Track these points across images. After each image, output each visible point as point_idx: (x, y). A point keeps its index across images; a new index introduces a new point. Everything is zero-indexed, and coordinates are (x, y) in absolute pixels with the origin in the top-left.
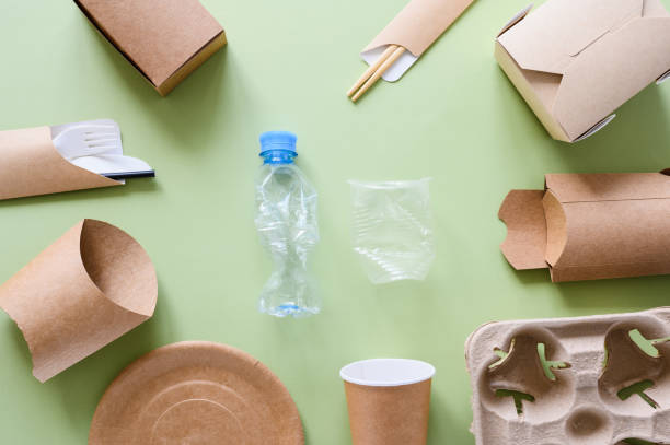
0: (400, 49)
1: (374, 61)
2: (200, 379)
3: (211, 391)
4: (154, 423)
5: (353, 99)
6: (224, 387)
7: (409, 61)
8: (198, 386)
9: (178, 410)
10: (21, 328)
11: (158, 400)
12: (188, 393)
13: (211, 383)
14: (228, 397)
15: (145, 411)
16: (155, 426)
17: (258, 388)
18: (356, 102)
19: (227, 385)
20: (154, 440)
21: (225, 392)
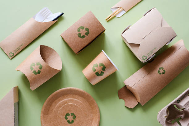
0: (122, 9)
1: (114, 11)
2: (68, 98)
3: (72, 101)
4: (57, 112)
5: (107, 20)
6: (75, 99)
7: (124, 12)
8: (68, 100)
9: (63, 107)
10: (26, 76)
11: (58, 106)
12: (65, 102)
13: (71, 99)
14: (77, 102)
15: (55, 109)
16: (58, 113)
17: (84, 98)
18: (108, 21)
19: (76, 99)
20: (58, 117)
21: (76, 101)
